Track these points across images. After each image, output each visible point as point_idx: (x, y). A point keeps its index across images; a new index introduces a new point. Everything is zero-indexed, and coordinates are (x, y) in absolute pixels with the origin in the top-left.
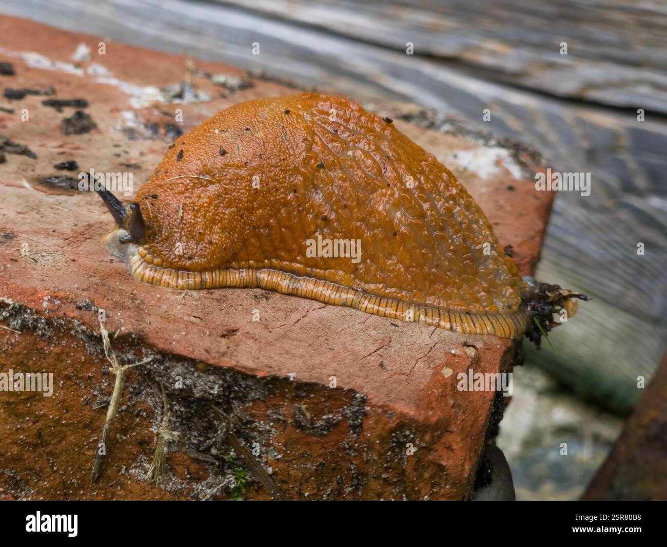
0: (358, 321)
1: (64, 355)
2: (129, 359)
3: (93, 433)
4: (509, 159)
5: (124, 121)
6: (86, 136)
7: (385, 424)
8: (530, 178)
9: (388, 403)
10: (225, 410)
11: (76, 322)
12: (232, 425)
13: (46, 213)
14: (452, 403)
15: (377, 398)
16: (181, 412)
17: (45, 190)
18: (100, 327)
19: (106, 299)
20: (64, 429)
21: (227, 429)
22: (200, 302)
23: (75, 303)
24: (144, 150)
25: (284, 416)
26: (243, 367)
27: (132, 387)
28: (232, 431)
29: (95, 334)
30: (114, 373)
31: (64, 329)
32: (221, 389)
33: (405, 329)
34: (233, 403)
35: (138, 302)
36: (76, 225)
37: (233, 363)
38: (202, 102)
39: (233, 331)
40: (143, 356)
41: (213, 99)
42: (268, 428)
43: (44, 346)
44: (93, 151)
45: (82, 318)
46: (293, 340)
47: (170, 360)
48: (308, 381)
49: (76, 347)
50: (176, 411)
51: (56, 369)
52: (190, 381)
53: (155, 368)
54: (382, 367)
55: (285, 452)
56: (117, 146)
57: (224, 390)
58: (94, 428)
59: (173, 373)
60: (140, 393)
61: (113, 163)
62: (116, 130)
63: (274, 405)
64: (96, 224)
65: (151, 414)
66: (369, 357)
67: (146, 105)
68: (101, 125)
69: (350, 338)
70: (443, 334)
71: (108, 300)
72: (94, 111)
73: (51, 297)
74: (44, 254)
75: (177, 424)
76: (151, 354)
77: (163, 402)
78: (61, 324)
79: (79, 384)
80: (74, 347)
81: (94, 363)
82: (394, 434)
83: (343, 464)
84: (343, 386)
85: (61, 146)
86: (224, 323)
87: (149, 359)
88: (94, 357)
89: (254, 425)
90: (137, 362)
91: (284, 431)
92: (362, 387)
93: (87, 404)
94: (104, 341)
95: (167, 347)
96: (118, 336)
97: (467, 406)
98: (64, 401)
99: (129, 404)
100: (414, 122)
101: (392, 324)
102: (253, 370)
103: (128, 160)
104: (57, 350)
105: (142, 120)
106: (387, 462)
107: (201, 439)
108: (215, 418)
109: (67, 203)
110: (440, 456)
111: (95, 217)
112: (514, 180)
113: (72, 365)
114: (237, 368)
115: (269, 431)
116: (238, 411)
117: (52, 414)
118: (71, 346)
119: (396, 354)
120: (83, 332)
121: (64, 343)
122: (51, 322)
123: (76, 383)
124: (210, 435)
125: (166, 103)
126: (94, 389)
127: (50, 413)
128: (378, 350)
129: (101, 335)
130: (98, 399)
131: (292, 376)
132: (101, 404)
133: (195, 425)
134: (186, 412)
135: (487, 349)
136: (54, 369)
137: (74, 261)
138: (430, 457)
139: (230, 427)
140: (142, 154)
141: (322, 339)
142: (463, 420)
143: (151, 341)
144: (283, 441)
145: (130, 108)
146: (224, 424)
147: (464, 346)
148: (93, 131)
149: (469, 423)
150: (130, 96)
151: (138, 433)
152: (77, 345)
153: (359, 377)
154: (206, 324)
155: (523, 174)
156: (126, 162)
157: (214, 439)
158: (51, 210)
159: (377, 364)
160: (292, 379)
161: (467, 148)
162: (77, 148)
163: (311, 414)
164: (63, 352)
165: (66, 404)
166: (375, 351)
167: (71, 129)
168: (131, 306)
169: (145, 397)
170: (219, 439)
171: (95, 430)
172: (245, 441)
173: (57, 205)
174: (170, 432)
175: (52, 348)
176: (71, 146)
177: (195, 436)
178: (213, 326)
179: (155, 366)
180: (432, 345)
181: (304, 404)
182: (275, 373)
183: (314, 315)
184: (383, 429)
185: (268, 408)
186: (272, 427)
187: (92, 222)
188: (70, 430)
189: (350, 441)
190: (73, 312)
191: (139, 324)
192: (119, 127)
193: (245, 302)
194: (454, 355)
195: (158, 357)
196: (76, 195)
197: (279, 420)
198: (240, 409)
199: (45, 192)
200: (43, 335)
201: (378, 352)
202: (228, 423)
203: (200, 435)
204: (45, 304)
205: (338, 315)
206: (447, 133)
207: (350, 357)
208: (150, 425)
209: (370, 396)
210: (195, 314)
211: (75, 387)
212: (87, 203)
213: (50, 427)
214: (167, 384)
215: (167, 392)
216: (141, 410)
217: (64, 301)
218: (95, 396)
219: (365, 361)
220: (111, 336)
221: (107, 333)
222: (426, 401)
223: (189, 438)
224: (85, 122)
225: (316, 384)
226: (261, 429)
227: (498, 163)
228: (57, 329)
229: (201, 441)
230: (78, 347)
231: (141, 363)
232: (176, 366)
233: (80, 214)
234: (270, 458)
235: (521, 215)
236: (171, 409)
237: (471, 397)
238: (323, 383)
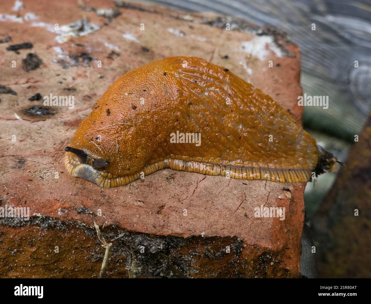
0: (225, 185)
1: (73, 237)
2: (110, 236)
3: (93, 273)
4: (273, 44)
5: (57, 55)
6: (38, 71)
7: (256, 254)
8: (287, 55)
9: (256, 243)
10: (166, 254)
11: (79, 222)
12: (170, 260)
13: (36, 138)
14: (286, 231)
15: (250, 240)
16: (142, 258)
17: (29, 119)
18: (94, 224)
19: (89, 199)
20: (77, 273)
21: (168, 263)
22: (139, 190)
23: (76, 209)
24: (74, 76)
25: (199, 253)
26: (176, 234)
27: (113, 249)
28: (171, 263)
29: (91, 227)
30: (105, 247)
31: (72, 225)
32: (164, 245)
33: (251, 186)
34: (170, 250)
35: (106, 198)
36: (55, 144)
37: (170, 232)
38: (96, 31)
39: (162, 207)
40: (119, 234)
41: (101, 27)
42: (190, 259)
43: (62, 234)
44: (46, 82)
45: (82, 220)
46: (195, 206)
47: (134, 234)
48: (211, 236)
49: (80, 233)
50: (140, 258)
51: (69, 245)
52: (147, 243)
53: (126, 239)
54: (246, 217)
55: (200, 270)
56: (58, 75)
57: (166, 246)
58: (93, 270)
59: (137, 240)
60: (118, 251)
61: (60, 89)
62: (54, 62)
63: (192, 248)
64: (65, 140)
65: (125, 260)
66: (238, 211)
67: (66, 40)
68: (45, 60)
69: (224, 199)
70: (271, 185)
71: (90, 200)
72: (37, 50)
73: (62, 208)
74: (45, 171)
75: (140, 264)
76: (123, 232)
77: (131, 254)
78: (71, 223)
79: (83, 250)
80: (78, 233)
81: (91, 239)
82: (260, 258)
83: (230, 270)
84: (230, 235)
85: (27, 82)
86: (157, 203)
87: (122, 235)
88: (90, 237)
89: (182, 258)
90: (115, 237)
91: (199, 260)
92: (240, 234)
93: (89, 259)
94: (97, 231)
95: (133, 229)
96: (105, 227)
97: (293, 229)
98: (76, 260)
99: (112, 257)
100: (215, 25)
101: (244, 184)
102: (181, 234)
103: (68, 85)
104: (69, 235)
105: (67, 53)
106: (257, 270)
107: (154, 269)
108: (161, 258)
109: (44, 127)
110: (286, 264)
111: (63, 135)
112: (278, 59)
113: (78, 242)
114: (173, 235)
115: (191, 261)
116: (174, 254)
117: (70, 267)
118: (76, 233)
119: (251, 205)
120: (83, 226)
121: (72, 232)
122: (65, 223)
123: (81, 251)
124: (159, 267)
125: (76, 37)
126: (92, 252)
127: (68, 266)
128: (241, 204)
129: (95, 228)
130: (94, 256)
131: (203, 234)
132: (96, 259)
133: (150, 263)
134: (145, 258)
135: (295, 190)
136: (68, 245)
137: (62, 172)
138: (281, 266)
139: (169, 261)
140: (74, 79)
141: (210, 203)
142: (293, 239)
143: (123, 227)
144: (199, 264)
145: (57, 44)
146: (166, 260)
147: (283, 190)
148: (41, 66)
149: (295, 239)
150: (55, 35)
151: (118, 270)
152: (80, 232)
153: (236, 226)
154: (147, 206)
155: (283, 53)
156: (67, 87)
157: (161, 269)
158: (37, 135)
159: (243, 215)
160: (203, 236)
161: (248, 40)
162: (36, 82)
163: (213, 250)
164: (73, 236)
165: (77, 261)
166: (240, 206)
167: (29, 68)
168: (104, 201)
169: (121, 253)
170: (164, 269)
171: (94, 271)
172: (177, 266)
173: (39, 130)
174: (137, 268)
175: (66, 235)
176: (33, 81)
177: (151, 268)
178: (151, 206)
179: (126, 238)
180: (267, 195)
181: (209, 246)
182: (193, 234)
183: (202, 185)
184: (254, 256)
185: (189, 249)
186: (192, 258)
187: (63, 140)
188: (80, 273)
189: (235, 259)
190: (76, 216)
191: (113, 215)
192: (55, 61)
193: (163, 184)
194: (281, 199)
195: (127, 234)
196: (47, 120)
197: (196, 255)
198: (175, 253)
199: (30, 121)
200: (60, 229)
201: (241, 206)
202: (168, 260)
203: (153, 268)
204: (59, 213)
205: (213, 182)
206: (234, 30)
207: (228, 213)
208: (124, 266)
209: (246, 239)
210: (139, 199)
211: (81, 252)
212: (55, 125)
213: (69, 273)
214: (134, 247)
215: (134, 250)
216: (119, 259)
217: (70, 209)
218: (93, 255)
219: (236, 213)
220: (100, 228)
221: (98, 227)
222: (274, 235)
223: (148, 270)
224: (35, 60)
225: (216, 237)
226: (186, 260)
227: (267, 47)
228: (68, 226)
229: (154, 270)
230: (81, 233)
231: (118, 237)
232: (138, 237)
233: (54, 134)
234: (191, 272)
235: (289, 85)
236: (137, 257)
237: (294, 223)
238: (219, 235)
